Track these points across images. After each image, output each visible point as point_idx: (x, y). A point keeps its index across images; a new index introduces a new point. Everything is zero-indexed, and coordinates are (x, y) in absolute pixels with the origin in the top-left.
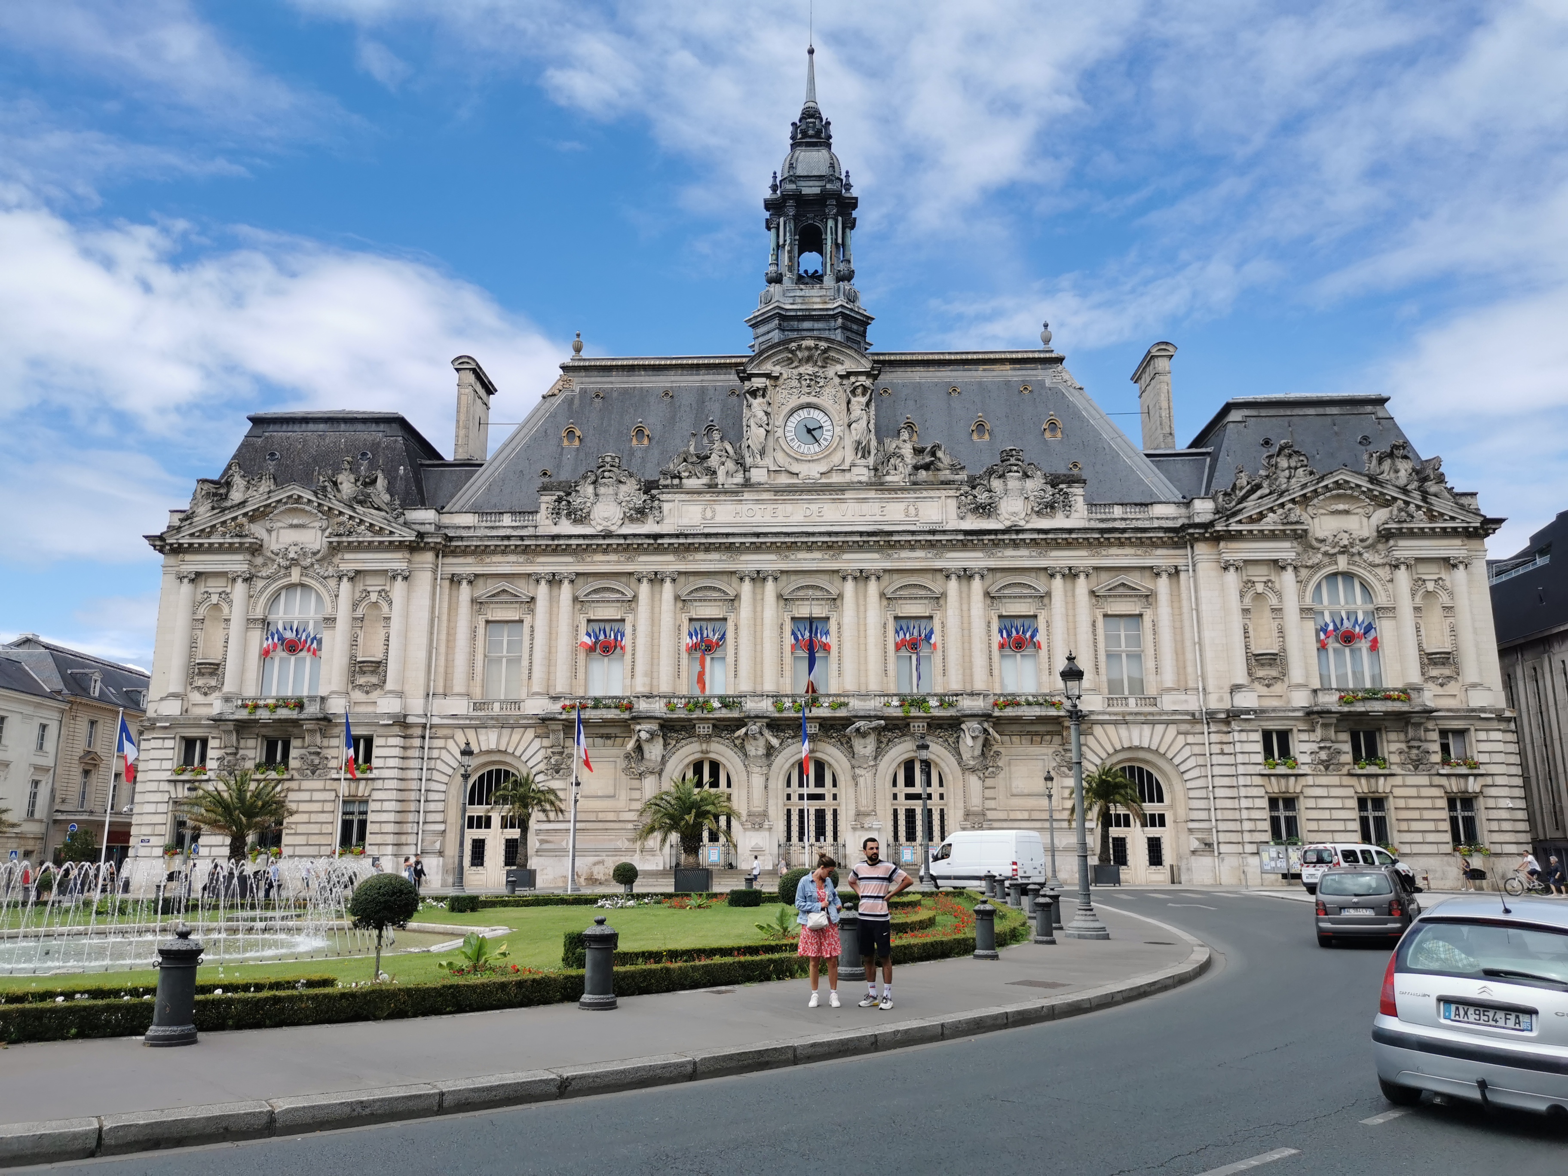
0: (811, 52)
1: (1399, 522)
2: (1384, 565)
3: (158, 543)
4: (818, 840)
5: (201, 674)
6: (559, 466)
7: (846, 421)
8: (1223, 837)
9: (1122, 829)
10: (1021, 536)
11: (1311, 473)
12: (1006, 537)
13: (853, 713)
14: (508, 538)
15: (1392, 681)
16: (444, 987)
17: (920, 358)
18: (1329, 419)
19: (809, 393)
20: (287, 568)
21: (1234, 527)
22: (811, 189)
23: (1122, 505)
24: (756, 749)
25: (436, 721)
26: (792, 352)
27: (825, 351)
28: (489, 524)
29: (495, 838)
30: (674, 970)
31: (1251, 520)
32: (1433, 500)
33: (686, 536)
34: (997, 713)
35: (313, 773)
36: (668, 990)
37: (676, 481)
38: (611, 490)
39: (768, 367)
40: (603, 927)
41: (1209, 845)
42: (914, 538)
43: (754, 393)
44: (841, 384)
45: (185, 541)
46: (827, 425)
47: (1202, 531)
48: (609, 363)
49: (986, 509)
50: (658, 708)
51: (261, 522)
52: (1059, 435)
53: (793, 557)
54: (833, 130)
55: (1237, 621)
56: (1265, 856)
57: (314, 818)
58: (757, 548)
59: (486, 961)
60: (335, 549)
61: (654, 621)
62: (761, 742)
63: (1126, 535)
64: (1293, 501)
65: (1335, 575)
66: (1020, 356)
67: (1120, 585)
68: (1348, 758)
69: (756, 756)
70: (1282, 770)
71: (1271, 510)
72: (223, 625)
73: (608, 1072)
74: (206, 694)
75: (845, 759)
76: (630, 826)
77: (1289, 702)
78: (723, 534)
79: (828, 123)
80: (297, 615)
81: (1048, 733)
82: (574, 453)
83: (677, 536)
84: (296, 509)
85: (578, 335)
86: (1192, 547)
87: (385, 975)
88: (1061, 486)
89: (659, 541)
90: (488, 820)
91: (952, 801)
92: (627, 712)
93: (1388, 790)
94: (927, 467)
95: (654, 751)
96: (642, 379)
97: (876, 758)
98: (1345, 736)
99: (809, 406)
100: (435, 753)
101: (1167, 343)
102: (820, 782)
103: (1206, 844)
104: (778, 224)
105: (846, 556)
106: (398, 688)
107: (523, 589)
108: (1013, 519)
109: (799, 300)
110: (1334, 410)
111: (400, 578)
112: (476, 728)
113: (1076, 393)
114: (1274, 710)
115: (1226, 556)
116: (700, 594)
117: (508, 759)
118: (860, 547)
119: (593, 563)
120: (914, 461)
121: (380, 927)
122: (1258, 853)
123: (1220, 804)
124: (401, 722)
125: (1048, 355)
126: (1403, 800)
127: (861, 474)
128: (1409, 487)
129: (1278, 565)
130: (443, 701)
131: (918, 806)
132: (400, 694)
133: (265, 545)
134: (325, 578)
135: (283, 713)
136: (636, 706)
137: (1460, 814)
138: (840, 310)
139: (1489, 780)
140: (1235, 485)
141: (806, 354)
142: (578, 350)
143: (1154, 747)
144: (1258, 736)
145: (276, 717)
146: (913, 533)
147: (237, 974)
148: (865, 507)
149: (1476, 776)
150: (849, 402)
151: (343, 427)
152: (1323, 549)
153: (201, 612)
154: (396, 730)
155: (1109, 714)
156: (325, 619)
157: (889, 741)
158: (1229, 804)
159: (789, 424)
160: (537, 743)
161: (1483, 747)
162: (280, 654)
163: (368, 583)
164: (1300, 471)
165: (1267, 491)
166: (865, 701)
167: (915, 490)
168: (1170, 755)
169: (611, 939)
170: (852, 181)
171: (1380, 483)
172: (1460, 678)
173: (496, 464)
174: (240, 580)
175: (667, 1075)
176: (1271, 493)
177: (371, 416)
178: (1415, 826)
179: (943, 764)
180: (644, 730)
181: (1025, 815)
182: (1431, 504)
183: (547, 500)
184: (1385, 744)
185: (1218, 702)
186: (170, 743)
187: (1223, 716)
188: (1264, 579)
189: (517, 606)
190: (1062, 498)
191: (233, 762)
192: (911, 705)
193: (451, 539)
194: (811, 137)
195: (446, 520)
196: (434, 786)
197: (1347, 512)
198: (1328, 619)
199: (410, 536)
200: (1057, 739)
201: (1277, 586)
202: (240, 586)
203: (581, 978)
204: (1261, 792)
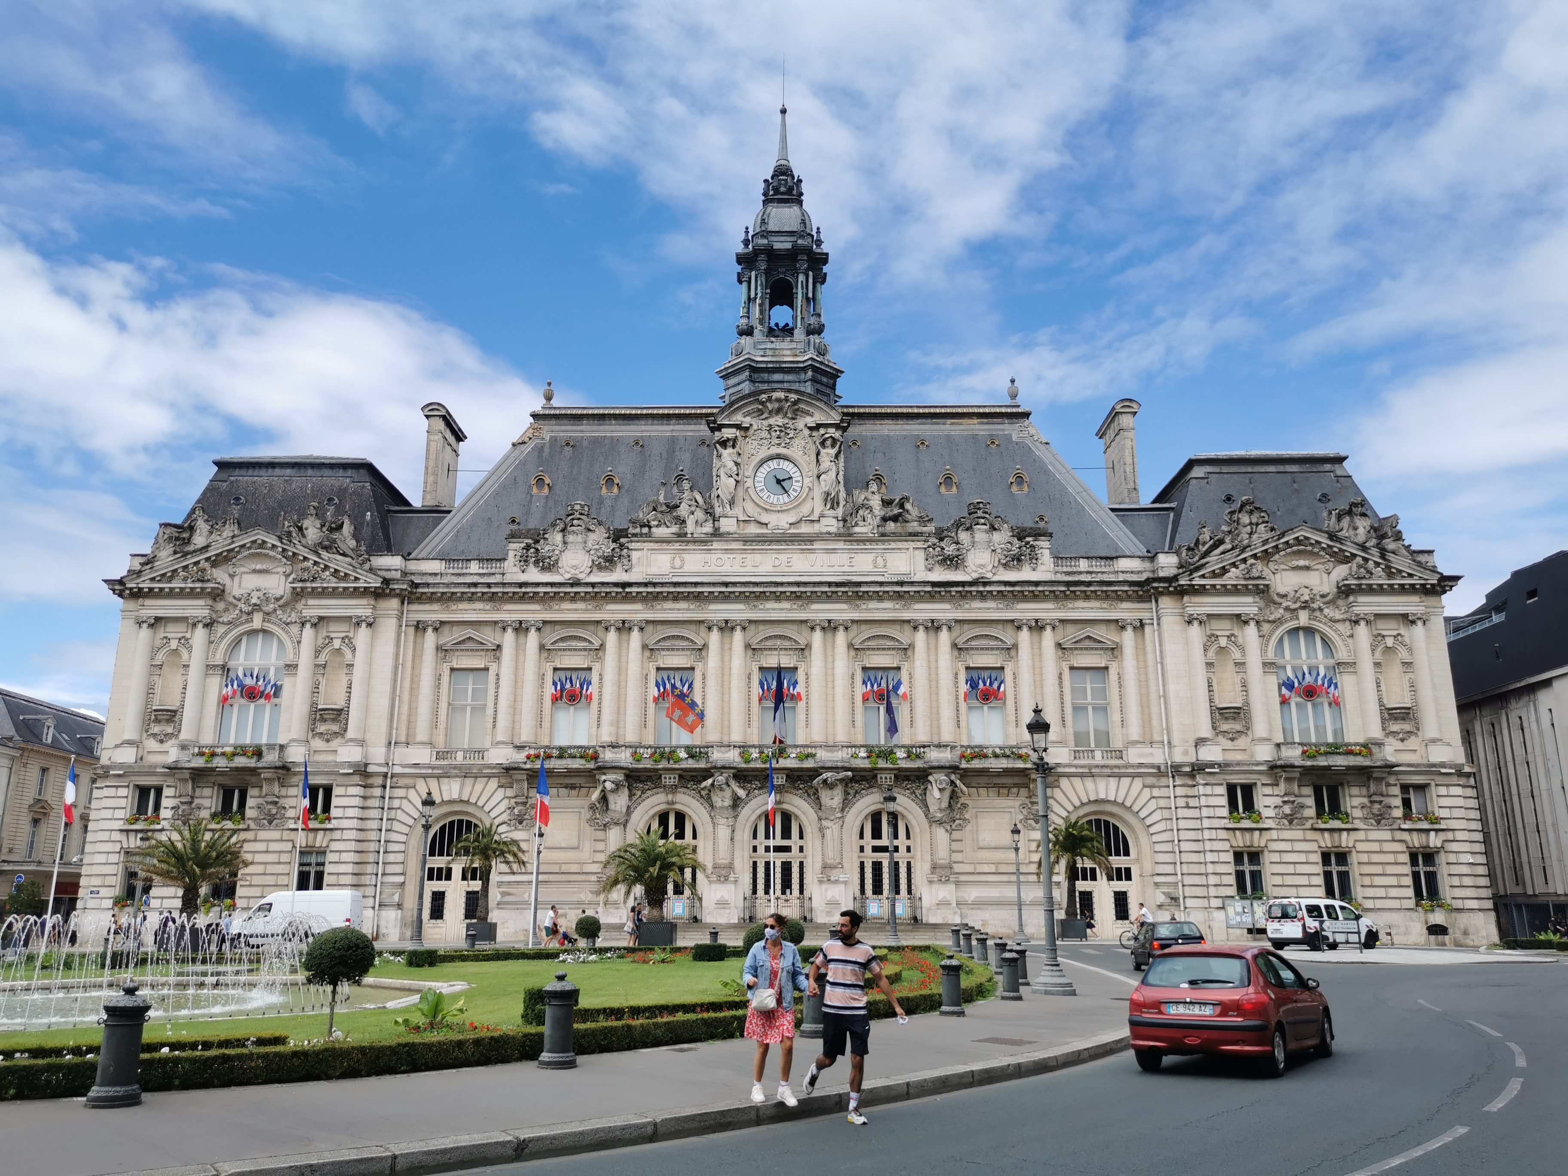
0: (784, 111)
1: (1359, 578)
2: (1344, 620)
3: (117, 587)
4: (784, 893)
5: (157, 721)
6: (528, 513)
7: (816, 472)
8: (1188, 891)
9: (1089, 882)
10: (988, 588)
11: (1272, 529)
12: (973, 589)
13: (821, 765)
14: (475, 585)
15: (1354, 735)
16: (399, 1045)
17: (889, 411)
18: (1289, 477)
19: (779, 444)
20: (248, 614)
21: (1197, 581)
22: (782, 244)
23: (1088, 558)
24: (722, 800)
25: (397, 770)
26: (762, 403)
27: (795, 403)
28: (456, 571)
29: (455, 890)
30: (635, 1027)
31: (1214, 575)
32: (1391, 557)
33: (655, 585)
34: (964, 765)
35: (270, 822)
36: (629, 1048)
37: (645, 530)
38: (579, 538)
39: (738, 418)
40: (563, 983)
41: (1175, 899)
42: (882, 589)
43: (724, 443)
44: (811, 436)
45: (146, 585)
46: (796, 476)
47: (1166, 585)
48: (579, 412)
49: (953, 561)
50: (624, 758)
51: (224, 567)
52: (1026, 489)
53: (761, 607)
54: (804, 187)
55: (1201, 675)
56: (1230, 910)
57: (270, 869)
58: (725, 598)
59: (443, 1019)
60: (298, 595)
61: (621, 670)
62: (728, 793)
63: (1092, 588)
64: (1255, 556)
65: (1297, 629)
66: (987, 410)
67: (1086, 638)
68: (1311, 812)
69: (722, 808)
70: (1246, 824)
71: (1234, 565)
72: (182, 671)
73: (566, 1134)
74: (162, 741)
75: (812, 811)
76: (594, 878)
77: (1253, 756)
78: (691, 583)
79: (800, 181)
80: (257, 661)
81: (1016, 785)
82: (543, 501)
83: (646, 585)
84: (259, 554)
85: (549, 384)
86: (1157, 601)
87: (339, 1033)
88: (1028, 539)
89: (628, 590)
90: (449, 871)
91: (919, 853)
92: (593, 762)
93: (1351, 845)
94: (895, 519)
95: (619, 802)
96: (613, 428)
97: (843, 810)
98: (1308, 791)
99: (778, 457)
100: (396, 803)
101: (1131, 400)
102: (786, 834)
103: (1172, 898)
104: (750, 278)
105: (815, 606)
106: (359, 736)
107: (490, 637)
108: (980, 571)
109: (769, 352)
110: (1294, 468)
111: (364, 625)
112: (438, 777)
113: (1042, 447)
114: (1238, 764)
115: (1190, 610)
116: (667, 644)
117: (471, 809)
118: (829, 598)
119: (560, 611)
120: (883, 513)
121: (334, 983)
122: (1223, 908)
123: (1185, 857)
124: (362, 771)
125: (1014, 410)
126: (1366, 855)
127: (830, 525)
128: (1367, 544)
129: (1240, 620)
130: (405, 750)
131: (884, 859)
132: (361, 743)
133: (228, 590)
134: (287, 624)
135: (241, 761)
136: (601, 756)
137: (1422, 869)
138: (810, 362)
139: (1450, 836)
140: (1198, 540)
141: (776, 405)
142: (549, 398)
143: (1120, 800)
144: (1222, 790)
145: (234, 765)
146: (881, 584)
147: (184, 1032)
148: (834, 558)
149: (1437, 831)
150: (818, 454)
151: (310, 472)
152: (1285, 604)
153: (160, 658)
154: (357, 779)
155: (1076, 766)
156: (287, 665)
157: (856, 792)
158: (1195, 858)
159: (758, 474)
160: (500, 793)
161: (1444, 802)
162: (240, 701)
163: (331, 629)
164: (1262, 527)
165: (1229, 546)
166: (832, 751)
167: (883, 541)
168: (1135, 808)
169: (572, 995)
170: (822, 237)
171: (1339, 540)
172: (1420, 733)
173: (464, 510)
174: (200, 625)
175: (627, 1136)
176: (1233, 549)
177: (338, 461)
178: (1378, 881)
179: (910, 817)
180: (609, 780)
181: (993, 869)
182: (1389, 561)
183: (515, 548)
184: (1348, 798)
185: (1183, 755)
186: (123, 792)
187: (1188, 769)
188: (1228, 633)
189: (483, 653)
190: (1028, 551)
191: (188, 811)
192: (878, 756)
193: (417, 586)
194: (783, 194)
195: (413, 566)
196: (394, 837)
197: (1307, 568)
198: (1290, 673)
199: (375, 583)
200: (1024, 791)
201: (1240, 640)
202: (200, 632)
203: (541, 1036)
204: (1226, 846)
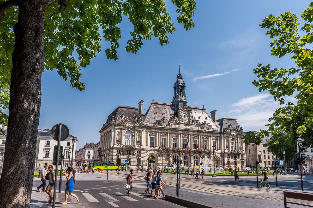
0: (180, 66)
1: (239, 134)
5: (118, 142)
6: (155, 117)
7: (189, 116)
12: (205, 132)
15: (237, 150)
19: (185, 112)
21: (226, 133)
24: (181, 154)
25: (146, 149)
26: (184, 107)
33: (173, 128)
35: (133, 155)
37: (172, 121)
39: (181, 109)
43: (180, 112)
44: (188, 112)
45: (117, 124)
46: (187, 116)
47: (223, 133)
48: (158, 103)
49: (203, 128)
51: (126, 122)
52: (207, 119)
53: (184, 132)
55: (225, 143)
57: (134, 161)
58: (180, 131)
60: (134, 127)
61: (169, 138)
63: (216, 133)
64: (231, 131)
65: (233, 138)
66: (201, 109)
67: (214, 138)
68: (234, 157)
70: (229, 158)
72: (121, 135)
74: (118, 144)
75: (189, 156)
78: (177, 129)
79: (182, 76)
81: (209, 154)
84: (130, 121)
88: (210, 126)
92: (169, 149)
93: (237, 161)
94: (197, 123)
95: (171, 154)
97: (193, 156)
98: (234, 155)
99: (185, 114)
100: (146, 153)
101: (216, 110)
104: (178, 88)
105: (189, 132)
106: (143, 145)
107: (155, 133)
108: (205, 129)
110: (232, 120)
111: (142, 131)
112: (151, 150)
113: (207, 114)
114: (228, 152)
115: (225, 136)
116: (174, 136)
117: (154, 154)
118: (191, 131)
119: (163, 131)
125: (204, 109)
127: (191, 123)
128: (240, 130)
129: (229, 137)
130: (147, 147)
131: (195, 161)
133: (126, 125)
134: (133, 130)
139: (244, 160)
140: (226, 128)
142: (153, 101)
144: (227, 155)
146: (196, 130)
148: (191, 127)
150: (189, 114)
152: (232, 136)
153: (118, 133)
154: (143, 150)
156: (133, 135)
157: (194, 154)
159: (183, 116)
160: (157, 153)
161: (244, 157)
163: (138, 131)
164: (231, 127)
165: (229, 129)
166: (193, 149)
167: (196, 125)
168: (219, 156)
171: (238, 129)
172: (242, 150)
173: (148, 116)
174: (123, 130)
180: (171, 152)
182: (241, 132)
183: (158, 122)
184: (237, 156)
186: (115, 151)
187: (224, 153)
188: (227, 138)
189: (154, 136)
190: (210, 128)
191: (124, 153)
193: (148, 126)
195: (146, 124)
197: (234, 132)
204: (227, 161)
